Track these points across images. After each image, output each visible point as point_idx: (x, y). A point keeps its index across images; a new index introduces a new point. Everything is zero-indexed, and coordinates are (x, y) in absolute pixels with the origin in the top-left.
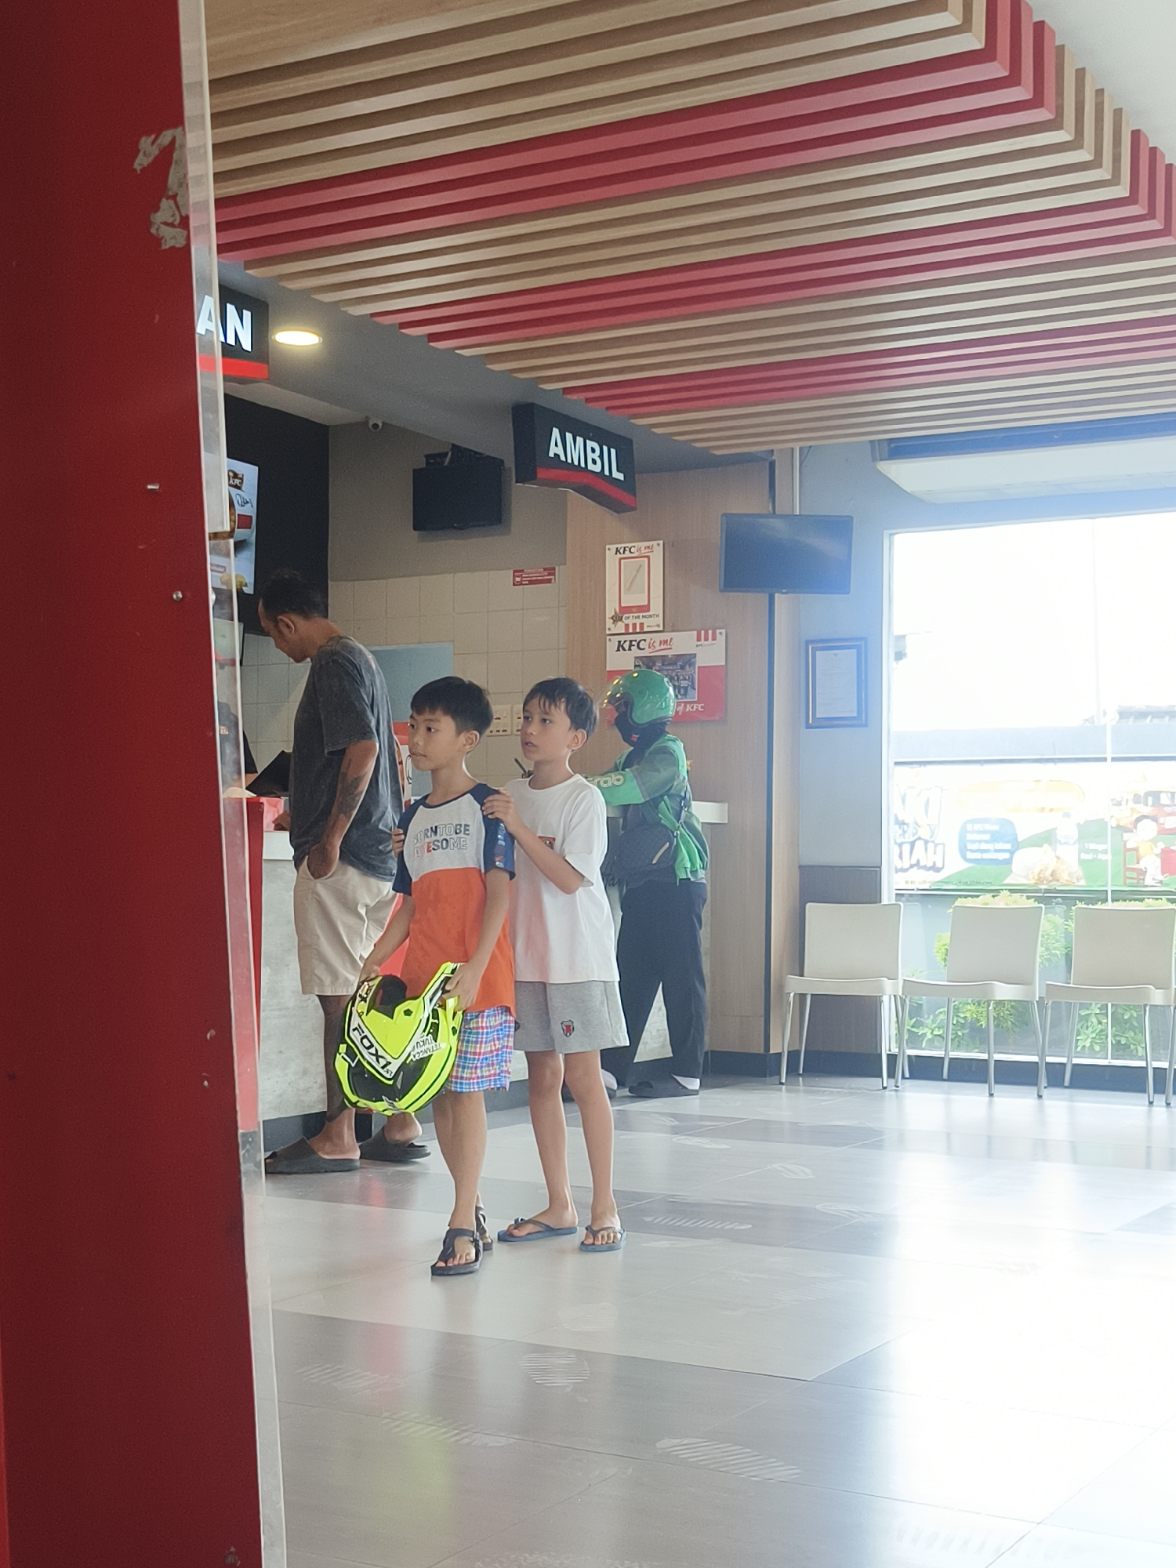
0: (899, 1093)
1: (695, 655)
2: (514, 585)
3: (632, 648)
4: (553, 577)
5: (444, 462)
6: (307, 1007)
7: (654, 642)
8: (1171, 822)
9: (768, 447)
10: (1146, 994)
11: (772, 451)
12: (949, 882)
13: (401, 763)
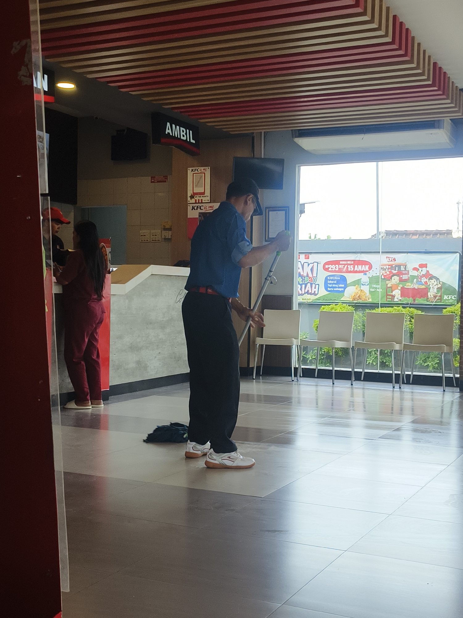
0: (298, 383)
2: (151, 182)
4: (167, 180)
5: (124, 133)
7: (206, 207)
8: (405, 277)
9: (252, 131)
10: (393, 346)
11: (253, 133)
12: (320, 299)
13: (107, 255)
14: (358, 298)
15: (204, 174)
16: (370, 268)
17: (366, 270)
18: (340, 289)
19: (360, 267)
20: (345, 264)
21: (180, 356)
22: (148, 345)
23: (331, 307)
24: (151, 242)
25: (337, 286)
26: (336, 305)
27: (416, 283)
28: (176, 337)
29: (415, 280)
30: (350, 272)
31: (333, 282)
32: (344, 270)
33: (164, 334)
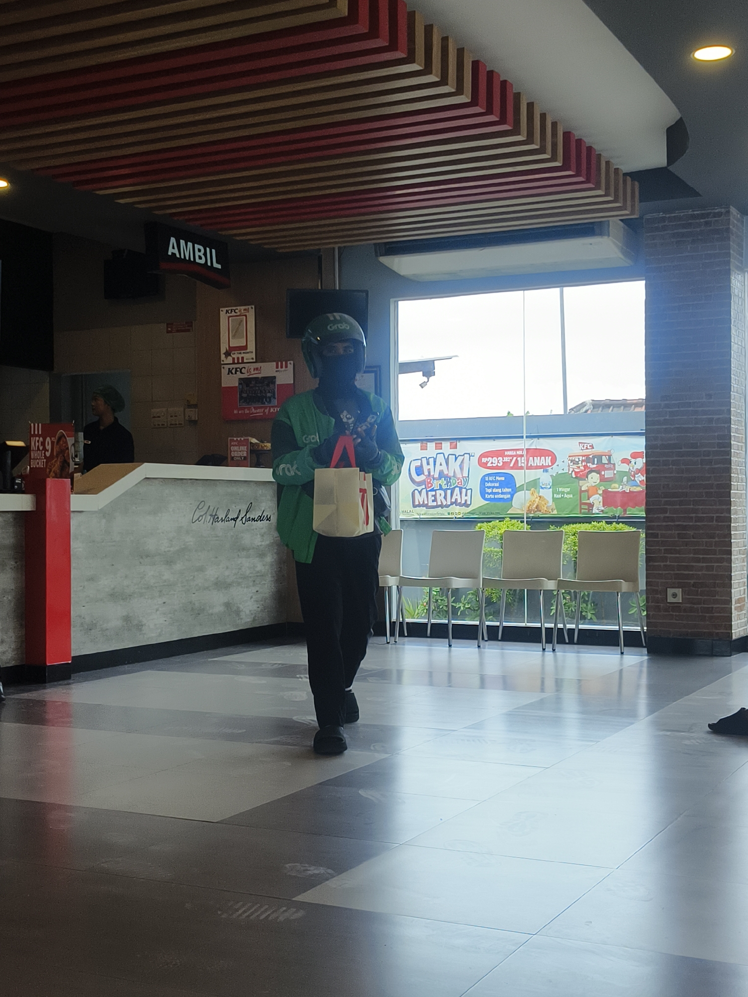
0: (397, 646)
1: (275, 377)
2: (167, 332)
3: (237, 372)
4: (191, 328)
5: (123, 255)
7: (250, 369)
8: (608, 474)
9: (317, 247)
10: (540, 583)
11: (320, 249)
12: (474, 513)
13: (68, 449)
14: (536, 510)
15: (244, 317)
16: (554, 460)
17: (547, 464)
18: (505, 497)
19: (537, 460)
20: (512, 456)
21: (202, 607)
22: (143, 591)
23: (492, 526)
24: (169, 427)
25: (500, 490)
26: (500, 521)
27: (627, 483)
28: (194, 577)
29: (625, 479)
30: (522, 468)
31: (493, 485)
32: (511, 465)
33: (172, 574)
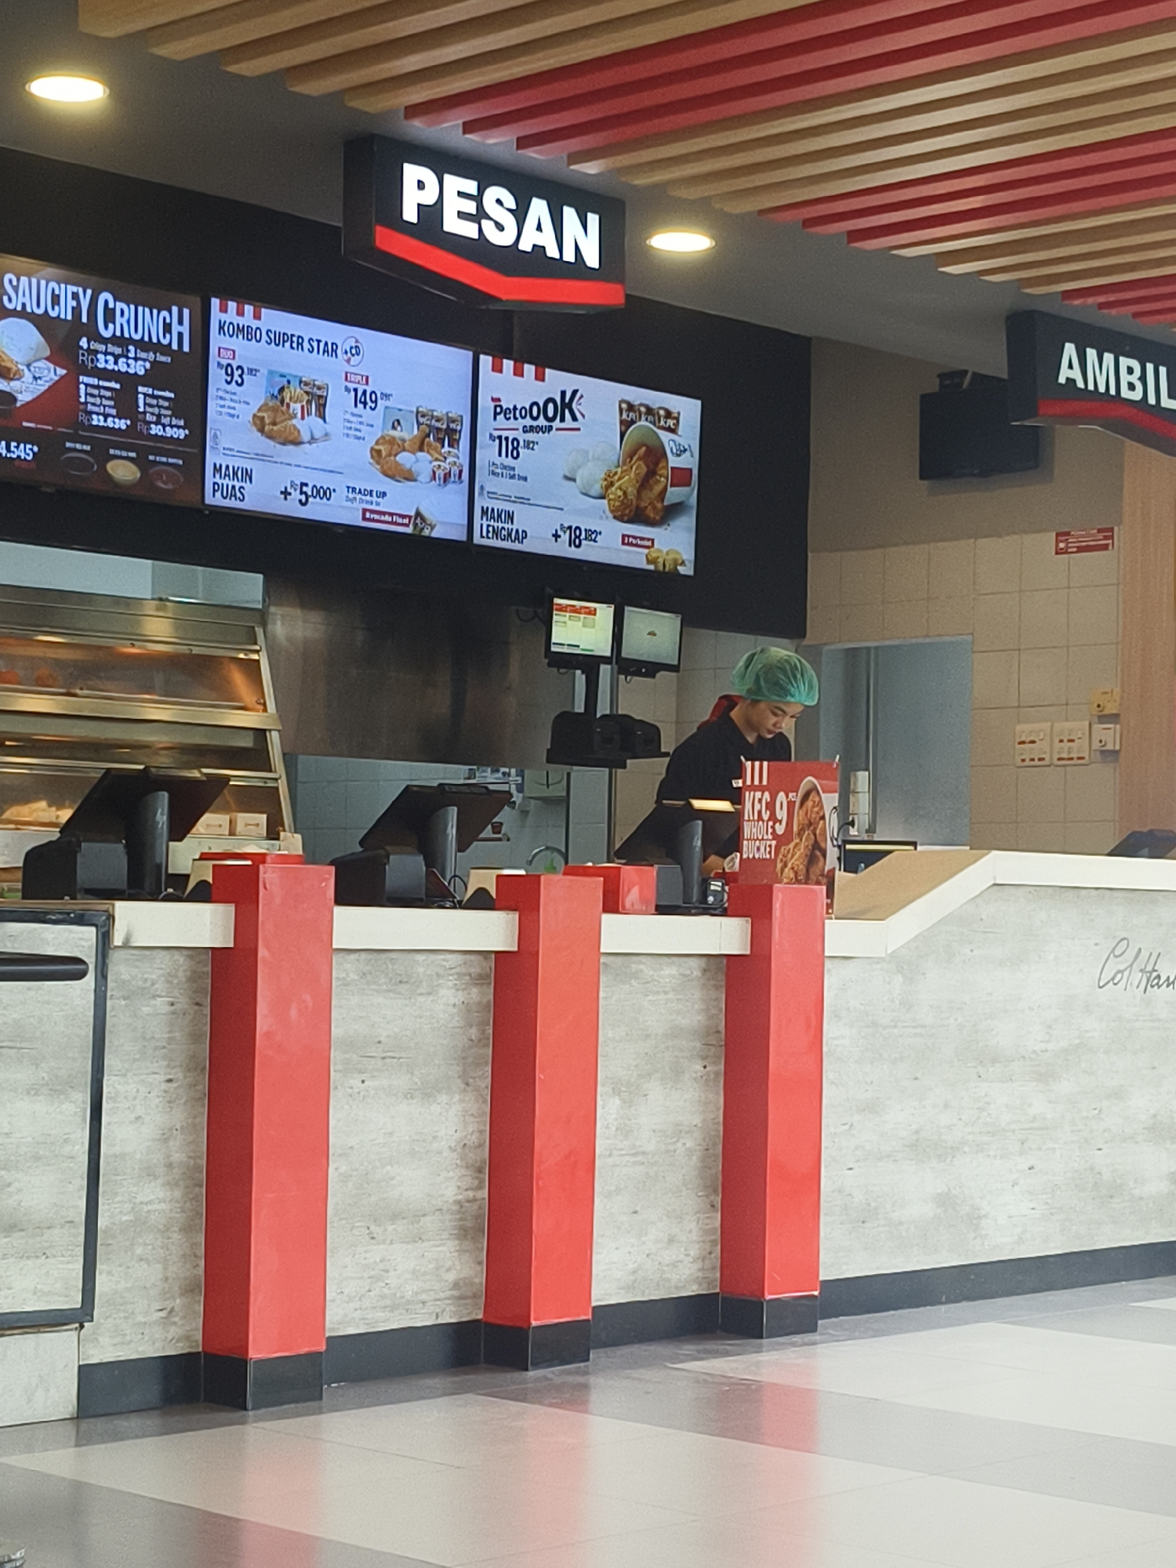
2: (1057, 553)
4: (1110, 541)
5: (963, 384)
6: (675, 1151)
21: (1119, 1181)
22: (985, 1139)
24: (1056, 765)
28: (1100, 1111)
33: (1050, 1102)
